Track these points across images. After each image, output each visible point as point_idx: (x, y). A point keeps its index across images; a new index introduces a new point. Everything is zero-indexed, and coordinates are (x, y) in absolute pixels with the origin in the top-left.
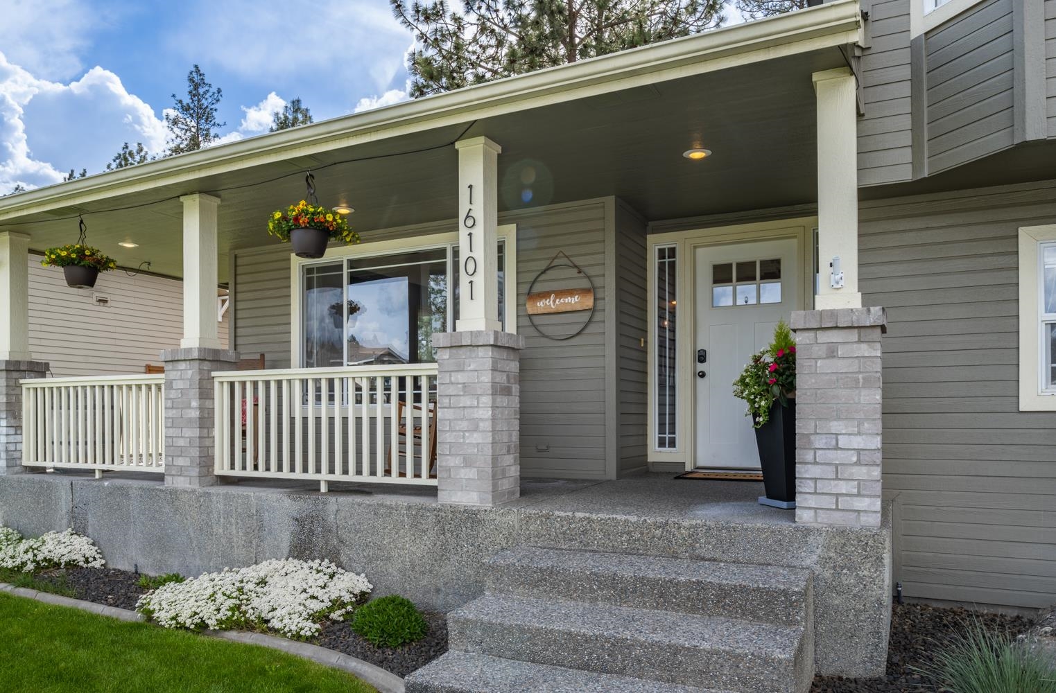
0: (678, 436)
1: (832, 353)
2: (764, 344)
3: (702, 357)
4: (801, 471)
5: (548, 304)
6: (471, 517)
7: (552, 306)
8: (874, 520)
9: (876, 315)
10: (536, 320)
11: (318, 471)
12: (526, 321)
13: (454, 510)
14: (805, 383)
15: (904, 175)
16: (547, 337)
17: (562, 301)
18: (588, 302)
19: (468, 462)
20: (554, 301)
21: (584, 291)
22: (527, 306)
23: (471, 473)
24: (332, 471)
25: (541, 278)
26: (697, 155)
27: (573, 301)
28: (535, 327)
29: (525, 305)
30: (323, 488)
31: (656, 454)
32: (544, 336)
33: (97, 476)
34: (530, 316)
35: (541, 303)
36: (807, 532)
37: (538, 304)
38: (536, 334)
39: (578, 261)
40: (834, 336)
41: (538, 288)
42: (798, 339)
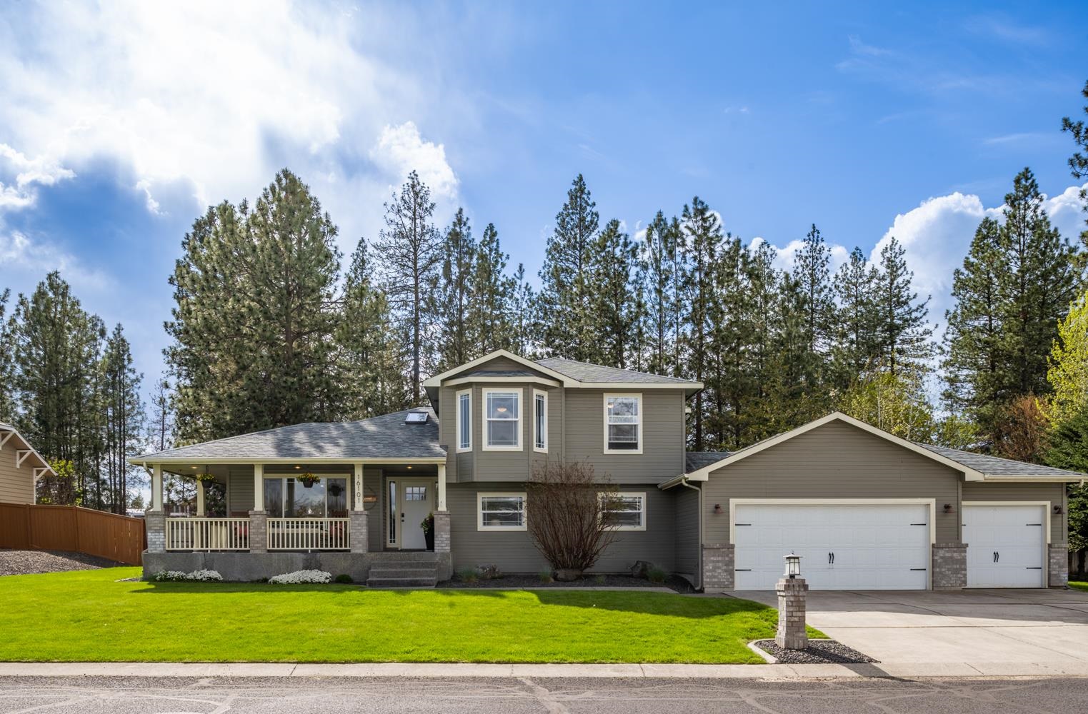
0: (396, 539)
1: (441, 519)
2: (427, 516)
3: (403, 515)
4: (436, 542)
6: (361, 555)
8: (449, 551)
9: (448, 513)
11: (307, 546)
13: (356, 554)
14: (436, 524)
15: (455, 482)
17: (367, 499)
18: (375, 499)
19: (359, 542)
21: (373, 496)
23: (360, 545)
24: (312, 546)
27: (370, 499)
30: (310, 552)
31: (389, 545)
39: (371, 487)
40: (443, 516)
42: (435, 516)
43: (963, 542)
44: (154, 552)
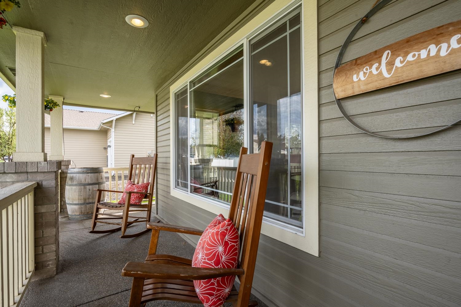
5: (375, 72)
7: (386, 74)
10: (352, 107)
12: (333, 111)
16: (373, 134)
17: (410, 58)
20: (391, 64)
22: (334, 86)
25: (359, 35)
28: (349, 118)
29: (331, 86)
32: (367, 133)
34: (339, 101)
35: (361, 74)
37: (355, 77)
38: (352, 130)
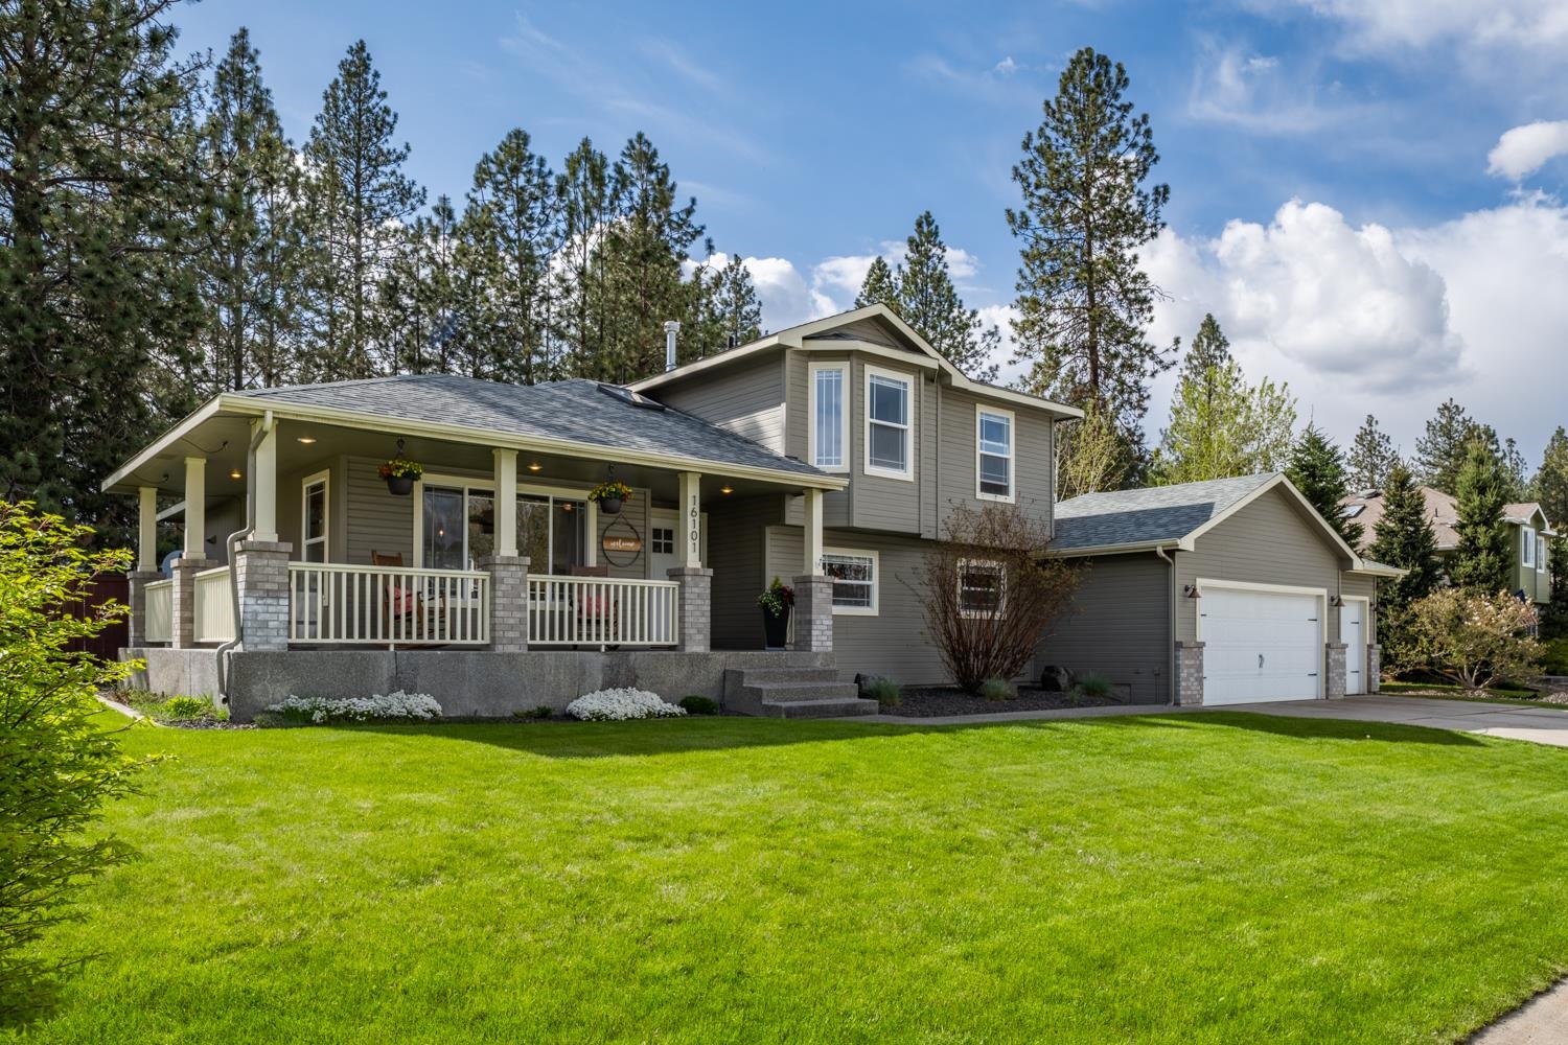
4: (813, 633)
14: (814, 600)
21: (636, 540)
26: (727, 491)
27: (631, 545)
30: (603, 650)
33: (392, 648)
36: (817, 654)
39: (631, 522)
40: (822, 585)
41: (608, 534)
42: (813, 585)
43: (1343, 641)
44: (261, 648)
